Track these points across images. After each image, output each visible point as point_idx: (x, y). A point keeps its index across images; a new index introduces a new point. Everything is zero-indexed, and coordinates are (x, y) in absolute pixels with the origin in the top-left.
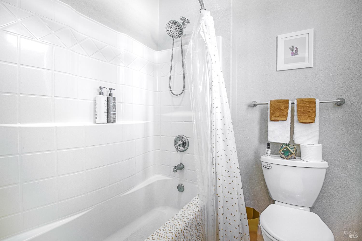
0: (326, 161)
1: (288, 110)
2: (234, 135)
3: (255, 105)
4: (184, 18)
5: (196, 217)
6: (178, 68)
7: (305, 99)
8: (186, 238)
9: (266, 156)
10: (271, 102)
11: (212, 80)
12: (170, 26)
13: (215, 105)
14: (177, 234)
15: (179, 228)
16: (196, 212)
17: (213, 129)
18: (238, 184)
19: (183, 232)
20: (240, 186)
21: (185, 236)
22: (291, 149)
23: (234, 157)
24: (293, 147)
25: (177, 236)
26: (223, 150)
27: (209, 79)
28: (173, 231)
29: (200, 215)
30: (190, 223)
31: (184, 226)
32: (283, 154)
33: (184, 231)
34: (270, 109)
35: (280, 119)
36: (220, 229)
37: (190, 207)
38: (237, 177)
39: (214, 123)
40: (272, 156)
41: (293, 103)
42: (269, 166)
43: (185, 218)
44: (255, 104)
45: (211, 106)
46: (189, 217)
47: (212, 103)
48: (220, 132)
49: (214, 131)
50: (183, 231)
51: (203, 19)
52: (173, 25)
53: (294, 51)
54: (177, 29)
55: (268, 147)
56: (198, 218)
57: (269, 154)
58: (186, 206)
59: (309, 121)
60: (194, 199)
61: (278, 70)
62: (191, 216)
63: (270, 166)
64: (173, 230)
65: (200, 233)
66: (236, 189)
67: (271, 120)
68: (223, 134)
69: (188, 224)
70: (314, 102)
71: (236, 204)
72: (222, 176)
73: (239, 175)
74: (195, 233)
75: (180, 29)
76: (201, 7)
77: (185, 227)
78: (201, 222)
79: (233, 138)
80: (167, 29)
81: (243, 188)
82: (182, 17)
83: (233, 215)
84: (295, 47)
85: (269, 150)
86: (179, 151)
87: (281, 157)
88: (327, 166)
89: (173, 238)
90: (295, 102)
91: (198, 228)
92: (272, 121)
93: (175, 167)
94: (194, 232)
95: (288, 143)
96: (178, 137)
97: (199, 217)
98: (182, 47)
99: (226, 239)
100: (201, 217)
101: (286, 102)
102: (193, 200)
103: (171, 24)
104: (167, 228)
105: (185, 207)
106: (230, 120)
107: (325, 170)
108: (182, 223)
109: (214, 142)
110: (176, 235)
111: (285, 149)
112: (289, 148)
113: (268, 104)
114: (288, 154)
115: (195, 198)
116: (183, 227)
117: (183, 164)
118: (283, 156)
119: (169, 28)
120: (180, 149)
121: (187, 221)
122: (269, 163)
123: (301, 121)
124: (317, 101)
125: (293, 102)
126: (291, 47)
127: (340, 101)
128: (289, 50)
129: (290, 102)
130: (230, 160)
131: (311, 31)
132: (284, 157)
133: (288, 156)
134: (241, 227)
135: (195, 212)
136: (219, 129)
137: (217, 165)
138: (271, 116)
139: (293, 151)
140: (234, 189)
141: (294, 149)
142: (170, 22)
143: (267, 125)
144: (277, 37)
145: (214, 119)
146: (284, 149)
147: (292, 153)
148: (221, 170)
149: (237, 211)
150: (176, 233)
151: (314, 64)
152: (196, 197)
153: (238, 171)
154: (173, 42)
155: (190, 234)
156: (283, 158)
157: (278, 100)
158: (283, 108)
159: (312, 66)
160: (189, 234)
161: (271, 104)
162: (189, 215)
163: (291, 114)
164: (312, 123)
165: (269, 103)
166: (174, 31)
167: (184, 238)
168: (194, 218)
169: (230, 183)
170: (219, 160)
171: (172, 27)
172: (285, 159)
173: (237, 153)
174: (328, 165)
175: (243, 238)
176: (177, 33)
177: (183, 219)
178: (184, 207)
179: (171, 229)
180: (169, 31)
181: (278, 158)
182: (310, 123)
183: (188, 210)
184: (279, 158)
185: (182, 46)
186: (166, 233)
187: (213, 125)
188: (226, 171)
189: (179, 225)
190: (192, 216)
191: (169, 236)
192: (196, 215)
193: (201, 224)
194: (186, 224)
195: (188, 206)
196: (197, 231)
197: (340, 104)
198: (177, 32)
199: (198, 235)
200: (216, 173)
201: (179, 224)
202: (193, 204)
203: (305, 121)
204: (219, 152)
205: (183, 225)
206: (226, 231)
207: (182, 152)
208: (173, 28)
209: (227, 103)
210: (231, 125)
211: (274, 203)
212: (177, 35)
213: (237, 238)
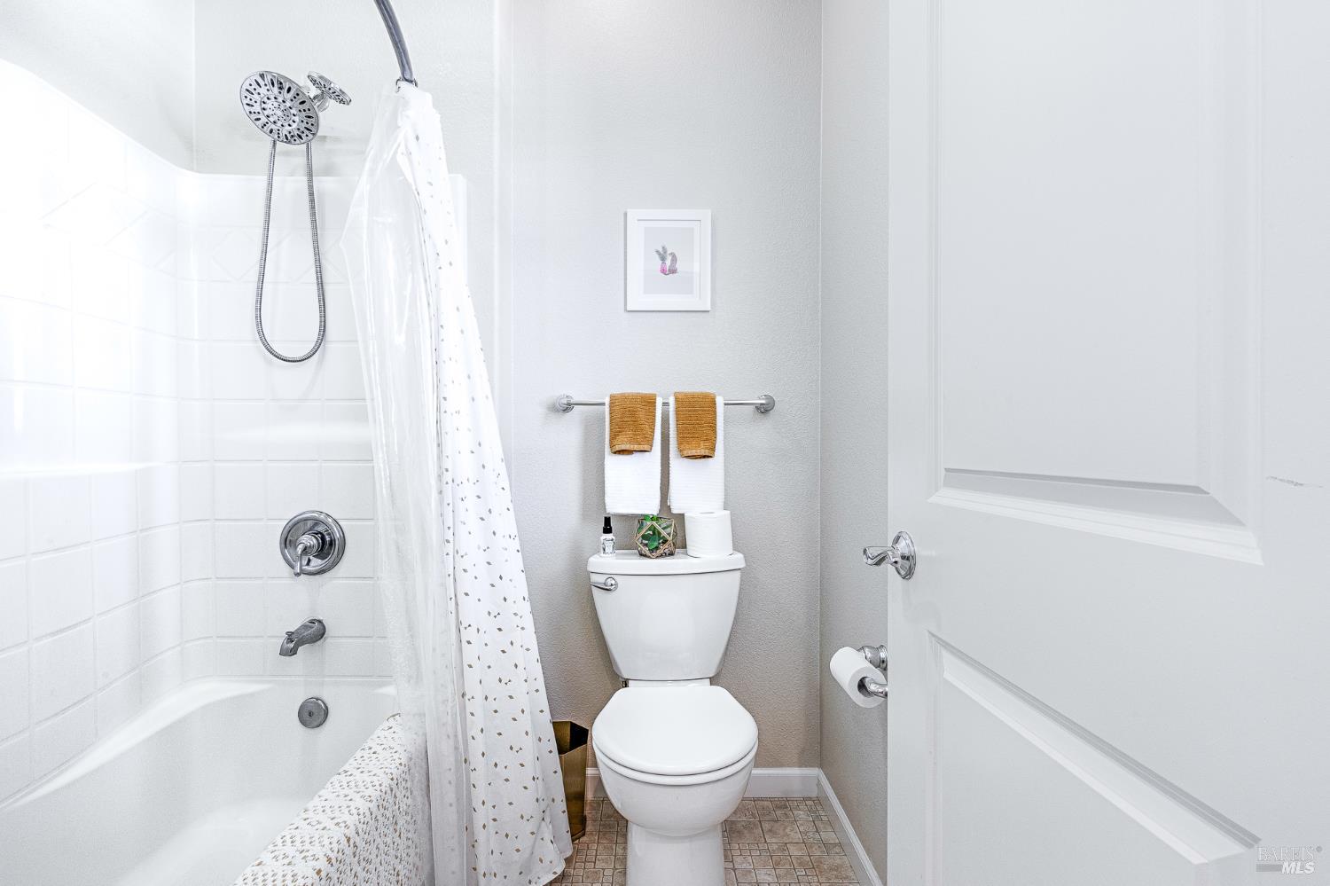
0: (739, 551)
1: (653, 423)
2: (510, 498)
3: (568, 408)
4: (326, 80)
5: (394, 786)
6: (291, 255)
7: (693, 396)
8: (365, 863)
9: (602, 555)
10: (613, 399)
11: (442, 324)
12: (263, 90)
13: (448, 406)
14: (333, 856)
15: (338, 833)
16: (395, 771)
17: (447, 483)
18: (528, 650)
19: (352, 846)
20: (535, 653)
21: (362, 858)
22: (664, 529)
23: (513, 566)
24: (668, 523)
25: (334, 861)
26: (479, 548)
27: (430, 319)
28: (317, 850)
29: (407, 777)
30: (374, 810)
31: (357, 823)
32: (646, 545)
33: (358, 840)
34: (611, 420)
35: (636, 447)
36: (477, 804)
37: (367, 761)
38: (523, 628)
39: (448, 464)
40: (618, 554)
41: (665, 404)
42: (610, 581)
43: (357, 797)
44: (569, 404)
45: (438, 409)
46: (370, 791)
47: (441, 399)
48: (468, 490)
49: (448, 490)
50: (352, 842)
51: (408, 117)
52: (276, 89)
53: (668, 262)
54: (293, 111)
55: (607, 530)
56: (401, 788)
57: (609, 549)
58: (351, 761)
59: (703, 452)
60: (378, 732)
61: (628, 309)
62: (378, 788)
63: (613, 582)
64: (314, 848)
65: (408, 839)
66: (521, 667)
67: (614, 450)
68: (479, 497)
69: (368, 814)
70: (714, 403)
71: (523, 711)
72: (478, 630)
73: (528, 622)
74: (394, 843)
75: (304, 114)
76: (403, 74)
77: (360, 826)
78: (409, 801)
79: (508, 509)
80: (246, 97)
81: (543, 660)
82: (321, 77)
83: (515, 749)
84: (668, 252)
85: (610, 536)
86: (302, 572)
87: (641, 555)
88: (742, 565)
89: (319, 872)
90: (672, 401)
91: (401, 822)
92: (615, 453)
93: (290, 634)
94: (389, 840)
95: (655, 514)
96: (296, 519)
97: (403, 783)
98: (310, 181)
99: (497, 833)
100: (409, 785)
101: (649, 402)
102: (375, 736)
103: (268, 87)
104: (290, 850)
105: (348, 764)
106: (499, 453)
107: (738, 574)
108: (346, 817)
109: (451, 525)
110: (329, 860)
111: (649, 529)
112: (660, 526)
113: (603, 404)
114: (656, 544)
115: (381, 727)
116: (353, 828)
117: (320, 621)
118: (646, 550)
119: (256, 97)
120: (308, 564)
121: (364, 806)
122: (611, 576)
123: (685, 453)
124: (720, 401)
125: (666, 402)
126: (661, 250)
127: (763, 402)
128: (657, 256)
129: (659, 402)
130: (501, 578)
131: (706, 215)
132: (648, 553)
133: (657, 548)
134: (539, 782)
135: (388, 771)
136: (465, 481)
137: (461, 596)
138: (612, 438)
139: (669, 534)
140: (516, 666)
141: (671, 530)
142: (262, 76)
143: (603, 465)
144: (626, 214)
145: (448, 449)
146: (647, 531)
147: (665, 541)
148: (473, 612)
149: (527, 734)
150: (329, 853)
151: (713, 303)
152: (386, 725)
153: (525, 608)
154: (273, 156)
155: (377, 848)
156: (645, 556)
157: (629, 395)
158: (641, 415)
159: (709, 309)
160: (373, 847)
161: (611, 403)
162: (369, 785)
163: (662, 433)
164: (708, 457)
165: (607, 401)
166: (279, 113)
167: (359, 863)
168: (389, 792)
169: (503, 652)
170: (466, 583)
171: (272, 97)
172: (649, 557)
173: (520, 553)
174: (743, 561)
175: (547, 813)
176: (290, 125)
177: (348, 802)
178: (346, 767)
179: (307, 846)
180: (257, 108)
181: (632, 557)
182: (704, 457)
183: (362, 772)
184: (635, 557)
185: (310, 175)
186: (289, 864)
187: (447, 470)
188: (489, 613)
189: (337, 824)
190: (380, 785)
191: (305, 869)
192: (392, 779)
193: (410, 811)
194: (362, 816)
195: (360, 761)
196: (398, 833)
197: (764, 409)
198: (294, 122)
199: (401, 847)
200: (459, 623)
201: (336, 821)
202: (379, 749)
203: (694, 452)
204: (466, 554)
205: (352, 820)
206: (494, 807)
207: (317, 577)
208: (276, 105)
209: (487, 397)
210: (502, 468)
211: (626, 686)
212: (290, 133)
213: (532, 817)
